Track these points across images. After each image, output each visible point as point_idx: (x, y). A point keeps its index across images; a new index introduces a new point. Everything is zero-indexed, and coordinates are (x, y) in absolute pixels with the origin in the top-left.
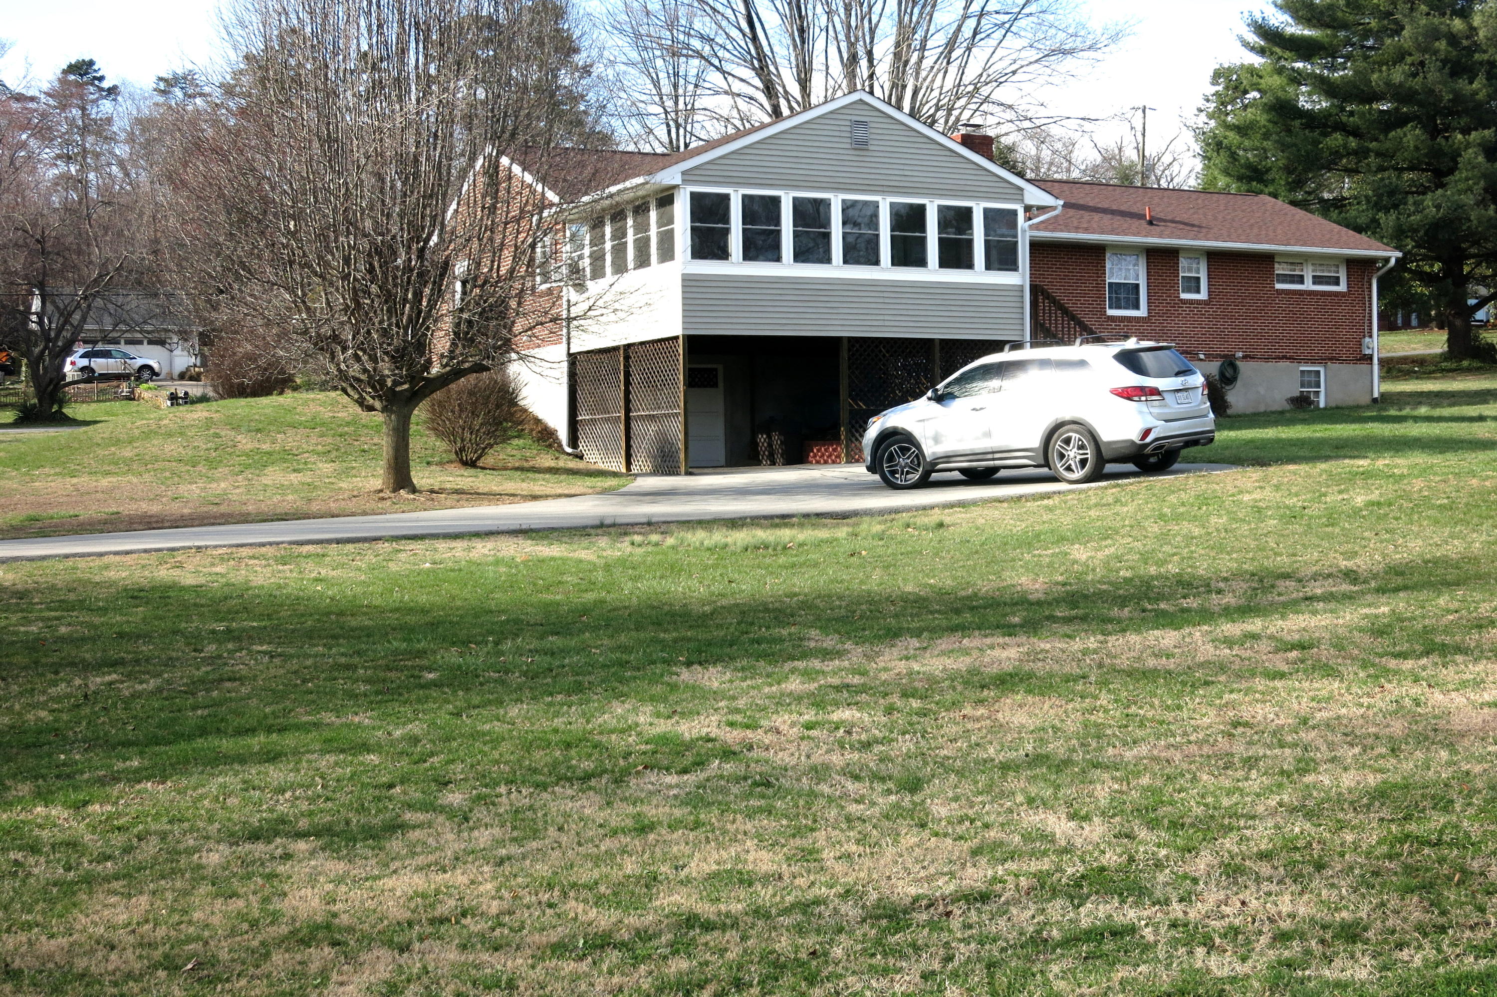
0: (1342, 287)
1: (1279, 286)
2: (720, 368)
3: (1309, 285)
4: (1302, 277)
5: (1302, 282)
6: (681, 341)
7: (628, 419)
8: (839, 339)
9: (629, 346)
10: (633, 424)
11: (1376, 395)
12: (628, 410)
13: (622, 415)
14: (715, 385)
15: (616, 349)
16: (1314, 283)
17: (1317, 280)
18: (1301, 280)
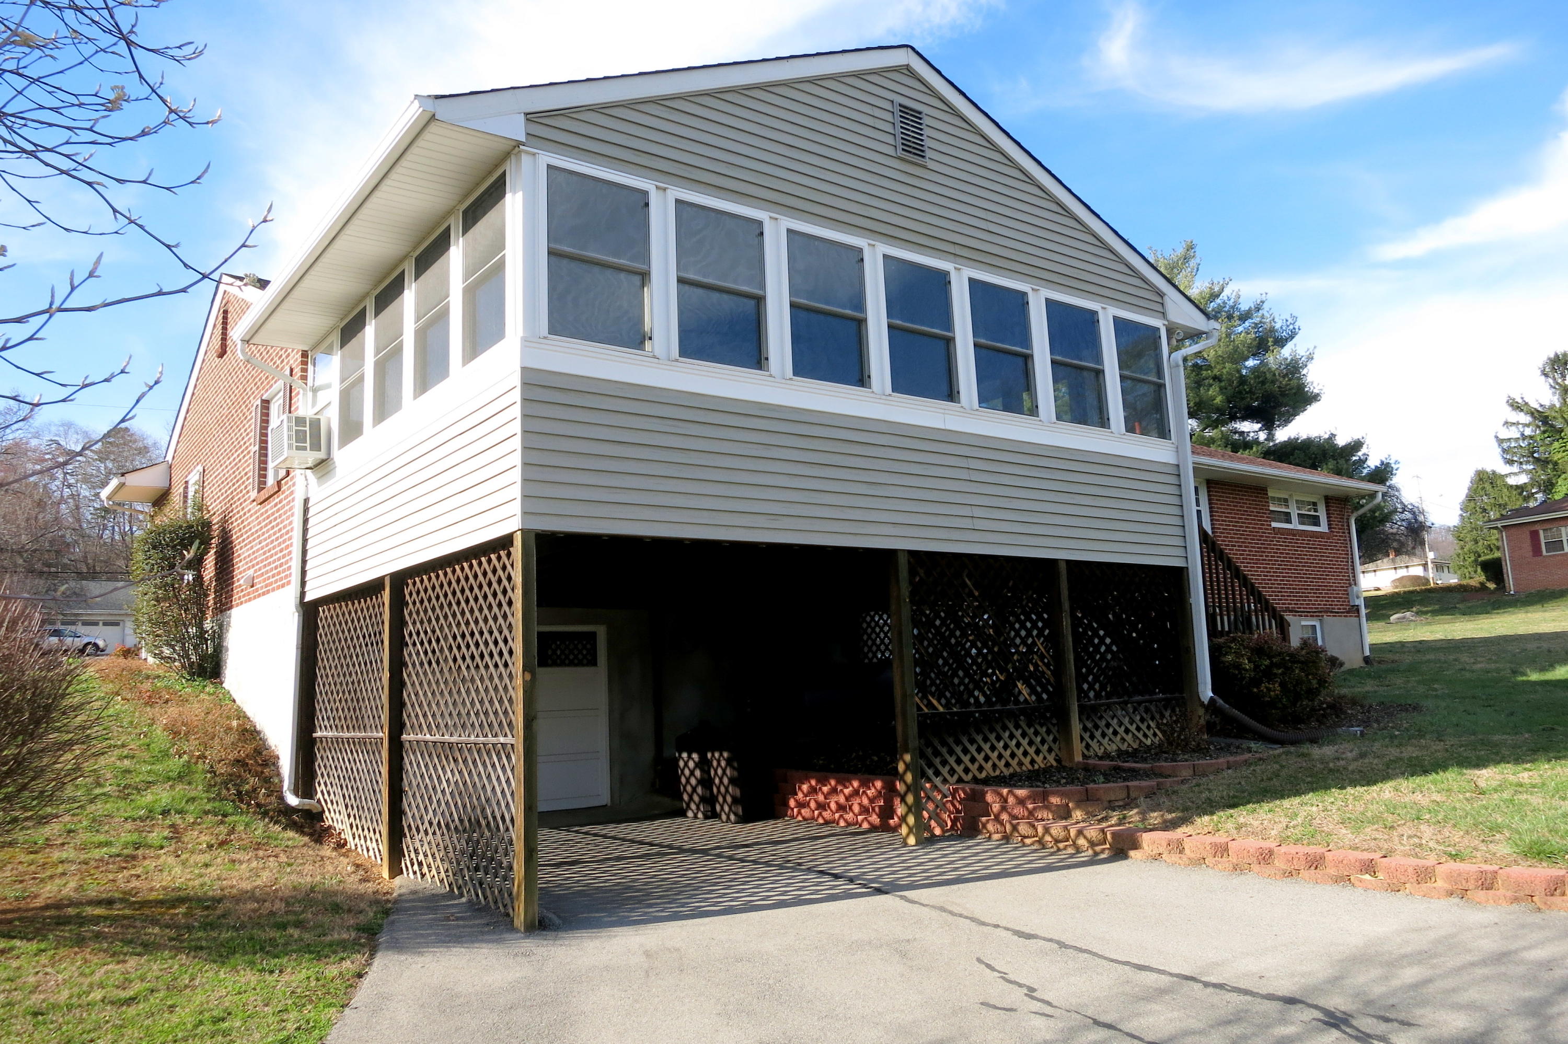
0: (1323, 528)
1: (1274, 524)
2: (601, 632)
3: (1295, 525)
4: (1288, 514)
5: (1289, 521)
6: (517, 550)
7: (397, 749)
8: (891, 554)
9: (400, 579)
10: (411, 762)
11: (1367, 653)
12: (397, 727)
13: (383, 734)
14: (593, 662)
15: (370, 589)
16: (1301, 523)
17: (1303, 518)
18: (1287, 518)
